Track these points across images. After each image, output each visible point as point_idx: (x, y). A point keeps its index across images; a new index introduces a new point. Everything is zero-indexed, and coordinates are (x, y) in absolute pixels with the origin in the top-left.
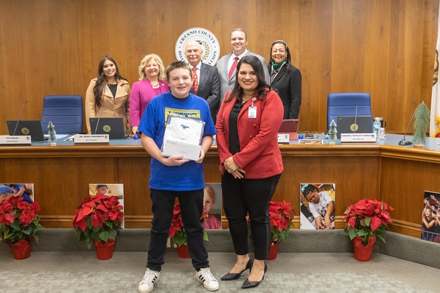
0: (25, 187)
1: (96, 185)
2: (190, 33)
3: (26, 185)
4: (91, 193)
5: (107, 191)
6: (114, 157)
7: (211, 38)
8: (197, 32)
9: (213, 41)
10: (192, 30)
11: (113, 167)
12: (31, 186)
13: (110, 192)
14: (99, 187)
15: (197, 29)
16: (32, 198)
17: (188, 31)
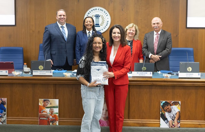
0: (2, 100)
1: (43, 99)
2: (93, 10)
3: (3, 99)
4: (40, 104)
5: (49, 103)
6: (54, 84)
7: (105, 13)
8: (97, 9)
9: (106, 15)
10: (94, 8)
11: (53, 89)
12: (5, 100)
13: (51, 104)
14: (44, 101)
15: (97, 8)
16: (6, 106)
17: (92, 9)
